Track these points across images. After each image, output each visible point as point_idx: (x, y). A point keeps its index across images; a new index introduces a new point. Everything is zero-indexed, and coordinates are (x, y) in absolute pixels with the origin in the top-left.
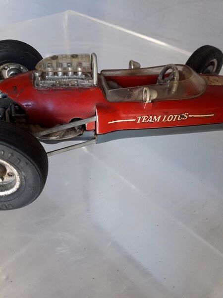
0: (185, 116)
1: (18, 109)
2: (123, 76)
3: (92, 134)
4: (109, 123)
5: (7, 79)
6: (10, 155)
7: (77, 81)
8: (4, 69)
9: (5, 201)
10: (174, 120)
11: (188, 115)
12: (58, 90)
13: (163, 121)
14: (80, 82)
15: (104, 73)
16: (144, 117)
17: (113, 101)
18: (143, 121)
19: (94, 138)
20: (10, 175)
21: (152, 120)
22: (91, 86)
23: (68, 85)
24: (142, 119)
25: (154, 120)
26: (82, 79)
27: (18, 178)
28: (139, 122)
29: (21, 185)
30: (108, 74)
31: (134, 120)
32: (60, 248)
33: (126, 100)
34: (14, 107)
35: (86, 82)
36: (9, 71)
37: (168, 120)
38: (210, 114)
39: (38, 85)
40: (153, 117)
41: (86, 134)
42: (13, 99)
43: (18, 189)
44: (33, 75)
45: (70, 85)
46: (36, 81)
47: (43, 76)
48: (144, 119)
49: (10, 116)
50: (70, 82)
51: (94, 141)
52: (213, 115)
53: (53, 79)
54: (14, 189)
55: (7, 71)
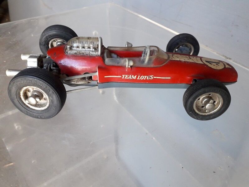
0: (151, 77)
1: (55, 65)
2: (121, 51)
3: (95, 83)
4: (105, 77)
5: (56, 47)
6: (45, 87)
7: (89, 52)
8: (54, 41)
9: (40, 113)
10: (145, 79)
11: (153, 77)
12: (77, 56)
13: (138, 79)
14: (91, 52)
15: (109, 48)
16: (126, 75)
17: (109, 64)
18: (126, 78)
19: (97, 86)
20: (45, 99)
21: (131, 78)
22: (97, 56)
23: (84, 54)
24: (125, 77)
25: (132, 78)
26: (92, 51)
27: (48, 100)
28: (123, 78)
29: (50, 105)
30: (112, 49)
31: (121, 77)
32: (64, 141)
33: (116, 65)
34: (53, 64)
35: (94, 53)
36: (57, 43)
37: (141, 79)
38: (168, 77)
39: (67, 53)
40: (132, 76)
41: (92, 82)
42: (53, 59)
43: (48, 107)
44: (66, 47)
45: (85, 54)
46: (67, 50)
47: (71, 48)
48: (126, 77)
49: (50, 68)
50: (85, 52)
51: (97, 87)
52: (170, 78)
53: (76, 50)
54: (46, 107)
55: (56, 42)
